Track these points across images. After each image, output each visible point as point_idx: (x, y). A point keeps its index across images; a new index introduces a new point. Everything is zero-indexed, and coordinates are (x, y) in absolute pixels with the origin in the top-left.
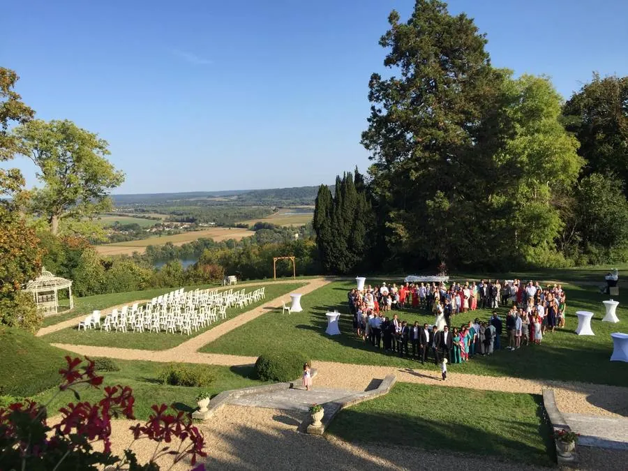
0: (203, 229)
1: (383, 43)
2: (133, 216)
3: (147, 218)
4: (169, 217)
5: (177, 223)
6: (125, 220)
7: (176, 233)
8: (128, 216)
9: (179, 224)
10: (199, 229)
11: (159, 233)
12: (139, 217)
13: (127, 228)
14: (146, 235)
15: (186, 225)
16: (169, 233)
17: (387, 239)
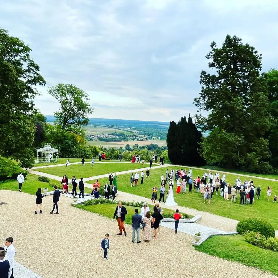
0: (154, 139)
1: (208, 57)
2: (123, 130)
3: (129, 131)
4: (139, 132)
5: (142, 135)
6: (119, 131)
7: (141, 140)
8: (121, 129)
9: (143, 136)
10: (152, 139)
11: (133, 139)
12: (126, 131)
13: (119, 135)
14: (127, 140)
15: (147, 137)
16: (138, 140)
17: (198, 149)
